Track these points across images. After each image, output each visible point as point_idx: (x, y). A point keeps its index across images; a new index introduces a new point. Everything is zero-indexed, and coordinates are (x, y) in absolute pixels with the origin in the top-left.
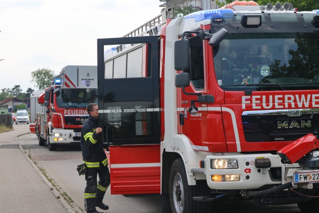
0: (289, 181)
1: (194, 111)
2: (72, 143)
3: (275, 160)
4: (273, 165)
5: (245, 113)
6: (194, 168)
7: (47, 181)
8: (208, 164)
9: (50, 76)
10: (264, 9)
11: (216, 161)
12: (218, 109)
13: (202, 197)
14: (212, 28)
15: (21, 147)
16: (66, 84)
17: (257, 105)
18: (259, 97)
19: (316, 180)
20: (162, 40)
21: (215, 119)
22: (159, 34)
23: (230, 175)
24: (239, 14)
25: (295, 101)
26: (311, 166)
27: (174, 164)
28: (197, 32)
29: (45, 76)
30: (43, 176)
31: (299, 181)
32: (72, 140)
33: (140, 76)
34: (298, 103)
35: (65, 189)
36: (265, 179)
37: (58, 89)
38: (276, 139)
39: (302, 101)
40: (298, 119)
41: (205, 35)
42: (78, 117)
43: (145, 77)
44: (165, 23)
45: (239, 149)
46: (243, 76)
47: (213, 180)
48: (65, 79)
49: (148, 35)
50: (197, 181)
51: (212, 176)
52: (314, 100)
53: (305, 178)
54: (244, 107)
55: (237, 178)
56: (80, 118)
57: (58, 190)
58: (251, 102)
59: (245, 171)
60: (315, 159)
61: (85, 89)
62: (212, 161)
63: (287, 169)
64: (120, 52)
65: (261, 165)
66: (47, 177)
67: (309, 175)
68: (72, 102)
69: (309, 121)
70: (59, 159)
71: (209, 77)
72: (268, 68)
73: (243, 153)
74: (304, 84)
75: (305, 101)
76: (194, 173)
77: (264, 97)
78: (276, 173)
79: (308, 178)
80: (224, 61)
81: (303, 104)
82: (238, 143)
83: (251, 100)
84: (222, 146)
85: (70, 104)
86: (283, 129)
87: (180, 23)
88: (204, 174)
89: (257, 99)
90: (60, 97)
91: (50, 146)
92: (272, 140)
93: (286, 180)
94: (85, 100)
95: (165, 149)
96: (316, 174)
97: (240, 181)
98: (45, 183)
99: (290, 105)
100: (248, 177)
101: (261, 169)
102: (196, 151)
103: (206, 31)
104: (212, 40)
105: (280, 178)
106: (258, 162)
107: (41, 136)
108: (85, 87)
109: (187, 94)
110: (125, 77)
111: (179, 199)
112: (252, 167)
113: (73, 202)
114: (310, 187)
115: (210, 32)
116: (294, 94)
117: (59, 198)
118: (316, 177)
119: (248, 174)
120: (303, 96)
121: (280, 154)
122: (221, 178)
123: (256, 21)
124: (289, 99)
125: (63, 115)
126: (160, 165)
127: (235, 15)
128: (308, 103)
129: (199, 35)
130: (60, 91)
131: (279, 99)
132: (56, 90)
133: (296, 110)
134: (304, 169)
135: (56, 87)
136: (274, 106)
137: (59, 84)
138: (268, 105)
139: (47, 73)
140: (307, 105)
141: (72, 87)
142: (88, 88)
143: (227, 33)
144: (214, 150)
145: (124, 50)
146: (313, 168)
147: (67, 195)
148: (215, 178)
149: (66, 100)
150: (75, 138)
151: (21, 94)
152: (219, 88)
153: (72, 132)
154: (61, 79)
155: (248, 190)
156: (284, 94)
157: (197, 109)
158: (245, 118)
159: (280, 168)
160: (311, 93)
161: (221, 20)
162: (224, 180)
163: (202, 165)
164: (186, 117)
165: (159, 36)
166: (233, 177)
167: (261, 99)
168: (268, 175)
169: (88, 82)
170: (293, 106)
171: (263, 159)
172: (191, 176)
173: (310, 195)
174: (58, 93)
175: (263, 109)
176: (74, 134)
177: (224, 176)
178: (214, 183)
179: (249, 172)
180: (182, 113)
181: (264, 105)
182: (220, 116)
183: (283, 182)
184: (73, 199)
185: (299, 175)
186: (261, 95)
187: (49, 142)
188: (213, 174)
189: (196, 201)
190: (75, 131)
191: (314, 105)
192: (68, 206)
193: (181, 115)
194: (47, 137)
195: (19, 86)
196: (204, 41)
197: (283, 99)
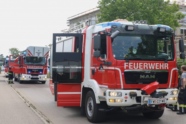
0: (145, 103)
1: (101, 69)
2: (30, 80)
3: (139, 93)
4: (138, 95)
5: (126, 70)
6: (99, 95)
7: (22, 98)
8: (107, 94)
9: (17, 51)
10: (134, 23)
11: (111, 92)
12: (113, 68)
13: (103, 110)
14: (112, 30)
15: (6, 82)
16: (29, 54)
17: (131, 67)
18: (132, 63)
19: (158, 103)
20: (84, 35)
21: (112, 73)
22: (82, 32)
23: (118, 99)
24: (124, 24)
25: (148, 66)
26: (156, 96)
27: (88, 93)
28: (104, 32)
29: (15, 51)
30: (19, 95)
31: (151, 104)
32: (30, 79)
33: (71, 52)
34: (150, 67)
35: (31, 102)
36: (133, 102)
37: (25, 56)
38: (139, 83)
39: (151, 66)
40: (149, 74)
41: (108, 33)
42: (33, 69)
43: (73, 52)
44: (85, 28)
45: (122, 88)
46: (124, 53)
47: (110, 102)
48: (28, 52)
49: (76, 33)
50: (101, 102)
51: (109, 100)
52: (156, 66)
53: (154, 102)
54: (125, 68)
55: (121, 101)
56: (35, 69)
57: (28, 102)
58: (129, 66)
59: (125, 98)
60: (157, 93)
61: (37, 57)
62: (109, 92)
63: (144, 97)
64: (60, 41)
65: (132, 95)
66: (21, 96)
67: (155, 101)
68: (31, 62)
69: (154, 76)
70: (25, 87)
71: (109, 53)
72: (136, 50)
73: (124, 89)
74: (152, 58)
75: (152, 66)
76: (100, 98)
77: (134, 63)
78: (138, 99)
79: (155, 102)
80: (113, 46)
81: (152, 68)
82: (122, 84)
83: (128, 65)
84: (114, 86)
85: (30, 63)
86: (142, 78)
87: (93, 28)
88: (105, 98)
89: (131, 64)
90: (25, 60)
91: (20, 82)
92: (137, 83)
93: (143, 102)
94: (36, 62)
95: (84, 86)
96: (158, 100)
97: (123, 102)
98: (21, 99)
99: (146, 67)
100: (126, 101)
101: (132, 97)
102: (100, 87)
103: (108, 32)
104: (112, 36)
105: (140, 101)
106: (131, 93)
107: (16, 77)
108: (37, 56)
109: (99, 61)
110: (62, 52)
111: (90, 109)
112: (128, 96)
113: (36, 108)
114: (154, 106)
115: (111, 32)
116: (148, 63)
117: (29, 106)
118: (158, 102)
119: (126, 99)
120: (152, 64)
121: (142, 91)
122: (113, 101)
123: (132, 28)
124: (146, 65)
125: (27, 68)
126: (81, 93)
127: (122, 25)
128: (154, 67)
129: (105, 33)
130: (26, 57)
131: (141, 65)
132: (23, 57)
133: (148, 70)
134: (152, 98)
135: (24, 56)
136: (139, 68)
137: (25, 54)
138: (136, 67)
139: (16, 50)
140: (153, 68)
141: (32, 56)
142: (39, 57)
143: (119, 33)
144: (111, 87)
145: (62, 40)
146: (157, 97)
147: (32, 105)
148: (111, 101)
149: (28, 61)
150: (32, 78)
151: (3, 58)
152: (114, 59)
153: (30, 75)
154: (27, 52)
155: (125, 107)
156: (143, 63)
157: (103, 68)
158: (125, 73)
159: (140, 97)
160: (155, 63)
161: (116, 27)
162: (115, 102)
163: (105, 94)
164: (96, 71)
165: (82, 34)
166: (119, 100)
167: (133, 65)
168: (135, 100)
169: (39, 54)
170: (147, 68)
171: (133, 92)
172: (98, 99)
173: (153, 109)
174: (25, 58)
175: (134, 69)
176: (31, 77)
177: (115, 100)
178: (110, 103)
179: (127, 98)
180: (94, 70)
181: (134, 67)
182: (114, 71)
183: (142, 104)
184: (36, 107)
185: (151, 100)
186: (133, 62)
187: (20, 80)
188: (109, 99)
189: (100, 111)
190: (32, 75)
191: (156, 68)
192: (35, 111)
193: (93, 71)
194: (19, 77)
195: (2, 55)
196: (107, 36)
197: (143, 65)
